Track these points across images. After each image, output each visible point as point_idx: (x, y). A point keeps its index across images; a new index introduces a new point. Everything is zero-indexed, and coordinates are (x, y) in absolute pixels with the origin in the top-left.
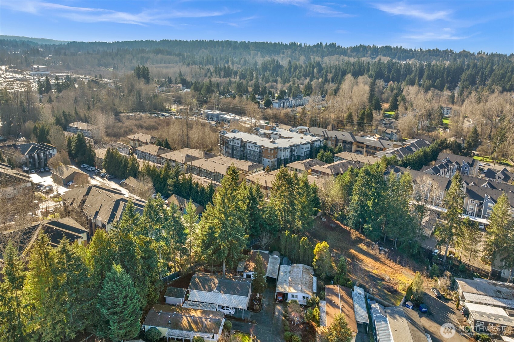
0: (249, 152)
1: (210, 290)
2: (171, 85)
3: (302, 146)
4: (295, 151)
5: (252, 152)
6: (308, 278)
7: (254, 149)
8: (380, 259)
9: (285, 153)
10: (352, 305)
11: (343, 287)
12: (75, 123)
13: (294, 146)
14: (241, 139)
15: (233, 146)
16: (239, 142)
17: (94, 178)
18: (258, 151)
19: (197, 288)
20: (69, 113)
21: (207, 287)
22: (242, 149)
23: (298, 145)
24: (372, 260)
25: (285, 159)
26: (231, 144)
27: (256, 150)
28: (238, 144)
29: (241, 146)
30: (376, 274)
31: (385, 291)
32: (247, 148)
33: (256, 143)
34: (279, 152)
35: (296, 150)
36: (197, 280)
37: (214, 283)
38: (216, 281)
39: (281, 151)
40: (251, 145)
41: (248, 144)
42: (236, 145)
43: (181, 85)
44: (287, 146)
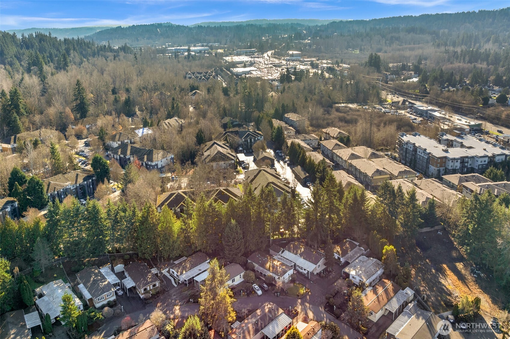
0: (419, 157)
1: (296, 254)
2: (403, 72)
3: (476, 159)
4: (468, 162)
5: (421, 158)
6: (373, 270)
7: (423, 155)
8: (467, 279)
9: (454, 164)
10: (390, 297)
11: (395, 284)
12: (289, 114)
13: (467, 157)
14: (414, 144)
15: (407, 149)
16: (412, 146)
17: (279, 162)
18: (426, 157)
19: (289, 251)
20: (287, 105)
21: (295, 251)
22: (414, 153)
23: (473, 157)
24: (456, 277)
25: (453, 169)
26: (405, 147)
27: (425, 156)
28: (411, 148)
29: (413, 151)
30: (447, 289)
31: (442, 303)
32: (418, 153)
33: (425, 150)
34: (447, 161)
35: (470, 162)
36: (292, 246)
37: (300, 251)
38: (303, 250)
39: (449, 161)
40: (421, 151)
41: (418, 150)
42: (409, 148)
43: (413, 73)
44: (457, 157)
